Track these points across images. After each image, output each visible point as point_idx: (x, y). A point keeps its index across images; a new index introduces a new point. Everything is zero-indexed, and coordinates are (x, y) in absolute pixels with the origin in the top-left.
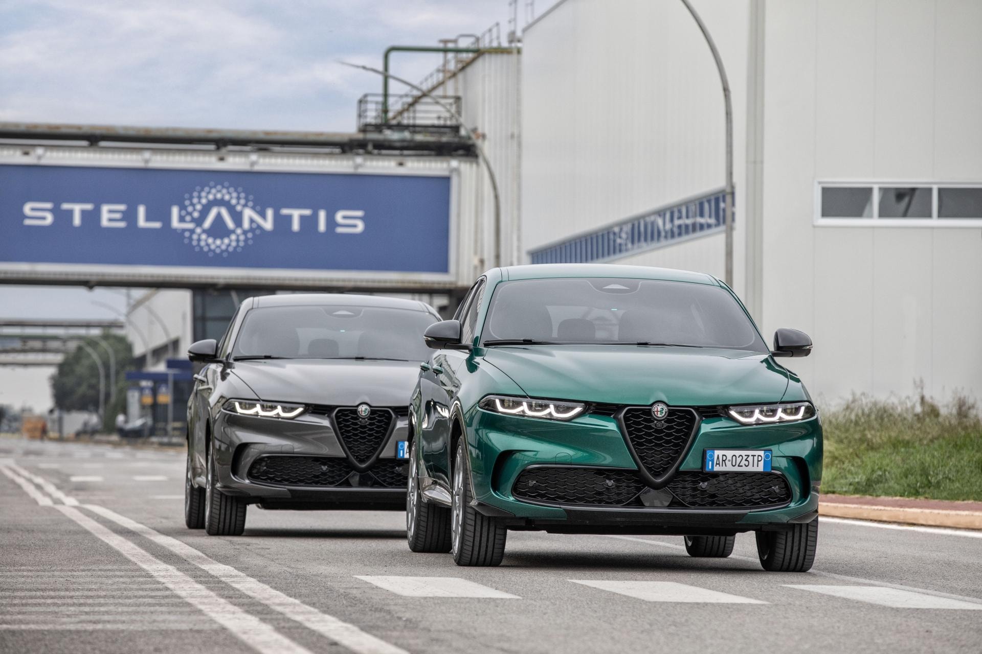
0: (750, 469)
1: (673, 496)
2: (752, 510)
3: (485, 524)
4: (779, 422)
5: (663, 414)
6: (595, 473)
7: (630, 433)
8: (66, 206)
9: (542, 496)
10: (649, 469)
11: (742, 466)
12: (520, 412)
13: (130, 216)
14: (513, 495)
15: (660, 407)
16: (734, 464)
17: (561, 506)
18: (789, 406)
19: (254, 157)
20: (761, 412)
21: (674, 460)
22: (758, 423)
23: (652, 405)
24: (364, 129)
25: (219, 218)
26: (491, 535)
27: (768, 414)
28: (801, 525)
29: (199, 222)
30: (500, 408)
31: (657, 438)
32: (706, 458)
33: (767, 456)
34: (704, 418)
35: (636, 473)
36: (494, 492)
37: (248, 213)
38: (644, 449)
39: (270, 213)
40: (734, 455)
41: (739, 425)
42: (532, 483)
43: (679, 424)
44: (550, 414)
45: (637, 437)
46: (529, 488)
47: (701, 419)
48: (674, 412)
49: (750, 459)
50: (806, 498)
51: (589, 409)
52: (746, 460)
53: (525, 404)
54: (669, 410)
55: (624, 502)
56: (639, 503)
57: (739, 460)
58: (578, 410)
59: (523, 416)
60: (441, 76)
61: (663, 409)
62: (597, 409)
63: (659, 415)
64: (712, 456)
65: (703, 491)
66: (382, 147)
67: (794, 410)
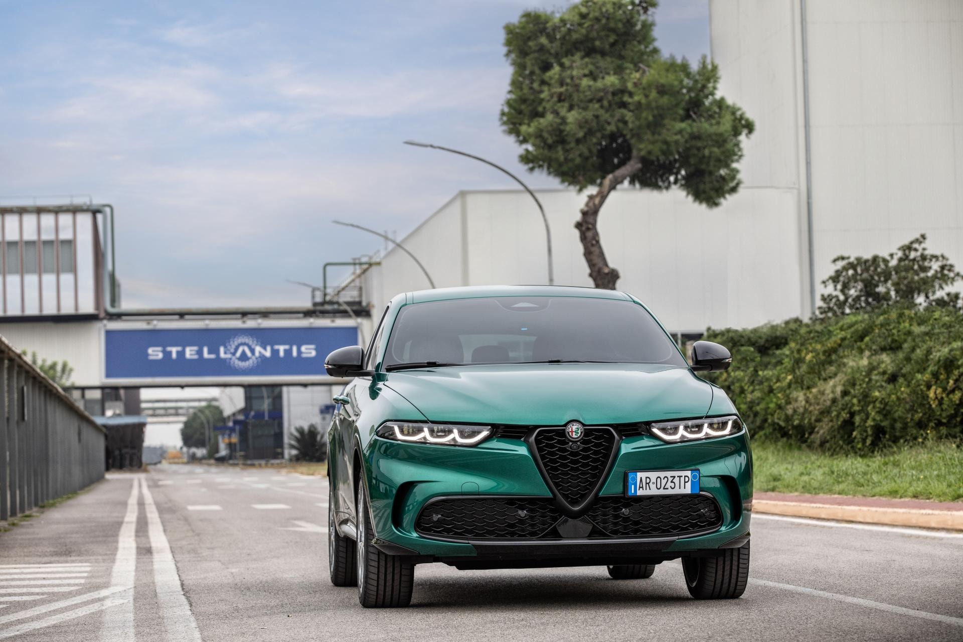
0: (677, 491)
1: (594, 525)
2: (680, 537)
3: (390, 564)
4: (706, 439)
5: (579, 435)
6: (505, 503)
7: (543, 458)
8: (169, 349)
9: (448, 531)
10: (566, 497)
11: (667, 489)
12: (421, 439)
13: (200, 352)
14: (416, 531)
15: (575, 427)
16: (659, 487)
17: (470, 542)
18: (715, 420)
19: (260, 321)
20: (686, 428)
21: (593, 485)
22: (683, 440)
23: (566, 425)
24: (315, 304)
25: (244, 353)
26: (397, 577)
27: (693, 430)
28: (732, 549)
29: (234, 354)
30: (400, 436)
31: (573, 462)
32: (627, 482)
33: (694, 477)
34: (624, 438)
35: (551, 501)
36: (396, 528)
37: (258, 349)
38: (559, 474)
39: (269, 348)
40: (659, 477)
41: (662, 443)
42: (436, 517)
43: (596, 445)
44: (454, 439)
45: (552, 461)
46: (434, 522)
47: (621, 438)
48: (590, 432)
49: (676, 480)
50: (738, 520)
51: (496, 432)
52: (672, 482)
53: (426, 430)
54: (585, 429)
55: (539, 534)
56: (556, 535)
57: (664, 482)
58: (485, 433)
59: (425, 443)
60: (353, 277)
61: (578, 428)
62: (505, 432)
63: (574, 436)
64: (635, 479)
65: (626, 519)
66: (324, 313)
67: (721, 425)
